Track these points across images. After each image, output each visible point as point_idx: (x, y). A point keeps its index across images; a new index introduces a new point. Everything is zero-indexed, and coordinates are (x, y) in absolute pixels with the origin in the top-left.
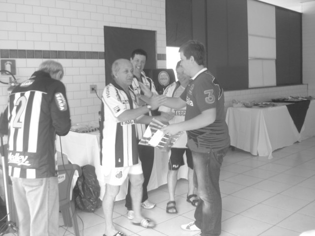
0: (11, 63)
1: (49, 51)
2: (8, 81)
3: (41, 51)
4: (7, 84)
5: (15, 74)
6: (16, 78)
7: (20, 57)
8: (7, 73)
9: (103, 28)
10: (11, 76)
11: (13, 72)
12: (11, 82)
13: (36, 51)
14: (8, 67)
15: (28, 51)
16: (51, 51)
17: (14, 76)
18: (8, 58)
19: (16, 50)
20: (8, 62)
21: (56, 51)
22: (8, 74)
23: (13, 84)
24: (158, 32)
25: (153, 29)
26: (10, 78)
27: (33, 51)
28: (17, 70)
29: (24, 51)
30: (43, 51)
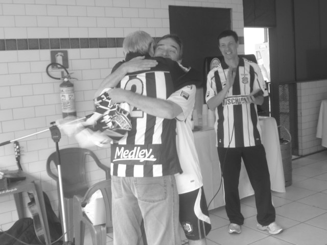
0: (62, 54)
1: (106, 39)
2: (60, 76)
3: (97, 39)
4: (59, 79)
5: (68, 67)
6: (69, 72)
7: (73, 47)
8: (59, 66)
9: (168, 8)
10: (63, 70)
11: (65, 66)
12: (64, 77)
13: (91, 39)
14: (59, 60)
15: (82, 39)
16: (108, 38)
17: (67, 69)
18: (59, 48)
19: (68, 39)
20: (59, 53)
21: (114, 39)
22: (59, 68)
23: (66, 80)
24: (233, 10)
25: (228, 7)
26: (62, 73)
27: (87, 39)
28: (70, 62)
29: (78, 39)
30: (99, 39)
